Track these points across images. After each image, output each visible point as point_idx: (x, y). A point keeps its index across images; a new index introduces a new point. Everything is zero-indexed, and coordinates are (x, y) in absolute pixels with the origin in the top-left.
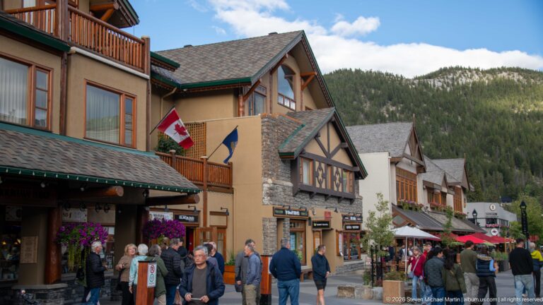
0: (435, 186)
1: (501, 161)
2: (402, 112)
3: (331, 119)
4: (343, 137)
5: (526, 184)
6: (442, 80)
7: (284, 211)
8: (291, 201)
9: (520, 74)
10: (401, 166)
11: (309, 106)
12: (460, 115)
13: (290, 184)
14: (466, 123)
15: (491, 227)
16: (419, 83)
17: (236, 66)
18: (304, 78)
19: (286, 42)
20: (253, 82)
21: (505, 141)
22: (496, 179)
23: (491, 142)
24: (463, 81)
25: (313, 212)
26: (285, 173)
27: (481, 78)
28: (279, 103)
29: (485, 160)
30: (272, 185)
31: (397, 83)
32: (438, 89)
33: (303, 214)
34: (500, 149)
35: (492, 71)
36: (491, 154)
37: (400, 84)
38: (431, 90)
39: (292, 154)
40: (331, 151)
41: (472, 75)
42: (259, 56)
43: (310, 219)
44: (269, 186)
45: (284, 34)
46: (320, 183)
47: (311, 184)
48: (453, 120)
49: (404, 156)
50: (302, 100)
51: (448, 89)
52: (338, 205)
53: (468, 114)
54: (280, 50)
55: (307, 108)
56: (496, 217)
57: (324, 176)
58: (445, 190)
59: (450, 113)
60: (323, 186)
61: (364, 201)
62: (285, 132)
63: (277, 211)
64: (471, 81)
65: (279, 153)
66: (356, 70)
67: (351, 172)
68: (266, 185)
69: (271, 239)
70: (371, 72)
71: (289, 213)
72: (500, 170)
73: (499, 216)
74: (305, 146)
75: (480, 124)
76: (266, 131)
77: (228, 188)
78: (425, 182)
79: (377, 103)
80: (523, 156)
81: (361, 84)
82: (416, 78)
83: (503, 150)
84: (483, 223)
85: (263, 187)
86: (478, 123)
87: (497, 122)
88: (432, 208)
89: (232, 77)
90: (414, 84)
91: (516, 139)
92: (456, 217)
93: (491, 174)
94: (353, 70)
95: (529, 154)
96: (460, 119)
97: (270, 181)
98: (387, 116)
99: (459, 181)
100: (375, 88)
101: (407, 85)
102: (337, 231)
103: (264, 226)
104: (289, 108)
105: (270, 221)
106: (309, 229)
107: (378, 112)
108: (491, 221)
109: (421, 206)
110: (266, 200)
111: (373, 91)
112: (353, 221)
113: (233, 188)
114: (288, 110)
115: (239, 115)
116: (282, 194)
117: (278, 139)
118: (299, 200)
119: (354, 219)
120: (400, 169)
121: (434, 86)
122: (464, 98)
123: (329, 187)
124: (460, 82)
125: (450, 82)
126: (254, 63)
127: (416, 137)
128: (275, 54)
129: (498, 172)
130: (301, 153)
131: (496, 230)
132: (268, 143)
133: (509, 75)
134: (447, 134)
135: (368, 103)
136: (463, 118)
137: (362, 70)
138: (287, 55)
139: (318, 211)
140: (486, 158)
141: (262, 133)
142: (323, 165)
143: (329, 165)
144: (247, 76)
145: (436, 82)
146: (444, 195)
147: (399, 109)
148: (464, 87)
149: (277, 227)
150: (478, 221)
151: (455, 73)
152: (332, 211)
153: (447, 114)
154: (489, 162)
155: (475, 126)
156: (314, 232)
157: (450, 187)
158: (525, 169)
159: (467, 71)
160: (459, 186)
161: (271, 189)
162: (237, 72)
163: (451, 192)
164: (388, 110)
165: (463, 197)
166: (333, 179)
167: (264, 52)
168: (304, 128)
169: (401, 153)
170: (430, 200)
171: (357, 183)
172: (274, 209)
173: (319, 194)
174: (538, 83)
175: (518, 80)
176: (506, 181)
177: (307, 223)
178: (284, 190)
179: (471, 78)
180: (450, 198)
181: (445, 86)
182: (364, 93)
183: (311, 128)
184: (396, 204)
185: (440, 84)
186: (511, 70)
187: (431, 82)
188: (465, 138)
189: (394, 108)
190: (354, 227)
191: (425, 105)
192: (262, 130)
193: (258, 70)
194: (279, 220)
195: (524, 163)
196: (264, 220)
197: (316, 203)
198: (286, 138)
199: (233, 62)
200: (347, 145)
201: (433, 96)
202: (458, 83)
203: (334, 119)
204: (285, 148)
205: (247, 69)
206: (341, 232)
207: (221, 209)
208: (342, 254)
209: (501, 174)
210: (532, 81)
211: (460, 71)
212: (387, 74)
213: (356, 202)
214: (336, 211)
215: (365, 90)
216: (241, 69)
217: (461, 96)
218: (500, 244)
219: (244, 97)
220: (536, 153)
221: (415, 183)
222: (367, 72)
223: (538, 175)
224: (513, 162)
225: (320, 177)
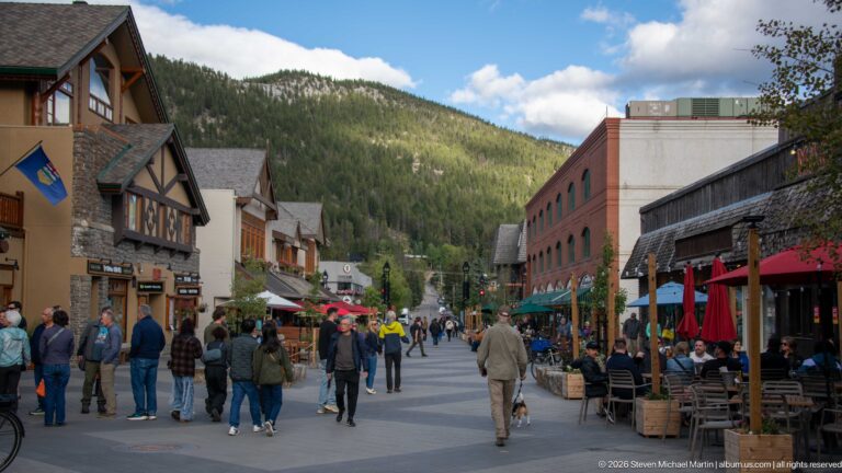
0: (287, 239)
1: (351, 207)
2: (224, 127)
3: (169, 139)
4: (181, 165)
5: (380, 238)
6: (282, 87)
7: (102, 266)
8: (112, 253)
9: (380, 92)
10: (250, 210)
11: (132, 118)
12: (303, 139)
13: (111, 229)
14: (311, 151)
15: (344, 294)
16: (251, 88)
17: (27, 46)
18: (126, 75)
19: (105, 20)
20: (60, 75)
21: (359, 180)
22: (345, 230)
23: (342, 179)
24: (309, 92)
25: (139, 270)
26: (105, 213)
27: (333, 91)
28: (90, 110)
29: (333, 204)
30: (87, 229)
31: (219, 84)
32: (276, 100)
33: (126, 271)
34: (352, 191)
35: (348, 84)
36: (340, 196)
37: (224, 85)
38: (268, 100)
39: (119, 186)
40: (166, 184)
41: (322, 86)
42: (65, 37)
43: (134, 278)
44: (82, 230)
45: (100, 8)
46: (150, 229)
47: (138, 231)
48: (294, 145)
49: (254, 196)
50: (121, 107)
51: (290, 101)
52: (170, 261)
53: (314, 139)
54: (98, 31)
55: (128, 119)
56: (350, 280)
57: (156, 220)
58: (297, 244)
59: (290, 134)
60: (154, 234)
61: (201, 256)
62: (107, 154)
63: (93, 267)
64: (320, 94)
65: (98, 184)
66: (158, 57)
67: (188, 214)
68: (78, 229)
69: (83, 305)
70: (181, 62)
71: (109, 269)
72: (351, 219)
73: (354, 280)
74: (135, 176)
75: (330, 155)
76: (80, 150)
77: (17, 230)
78: (274, 233)
79: (188, 109)
80: (379, 201)
81: (166, 79)
82: (246, 80)
83: (355, 191)
84: (334, 289)
85: (72, 231)
86: (326, 153)
87: (350, 154)
88: (281, 268)
89: (23, 63)
90: (243, 88)
91: (371, 178)
92: (307, 280)
93: (339, 223)
94: (154, 56)
95: (386, 199)
96: (303, 144)
97: (84, 223)
98: (203, 130)
99: (315, 232)
100: (186, 88)
101: (233, 89)
102: (167, 296)
103: (73, 286)
104: (104, 117)
105: (82, 281)
106: (132, 292)
107: (189, 124)
108: (344, 286)
109: (270, 264)
110: (78, 250)
111: (183, 92)
112: (187, 283)
113: (23, 230)
114: (102, 120)
115: (33, 123)
116: (101, 242)
117: (97, 164)
118: (121, 251)
119: (189, 280)
120: (246, 213)
121: (271, 94)
122: (309, 116)
123: (161, 235)
124: (306, 93)
125: (293, 92)
126: (57, 46)
127: (268, 172)
128: (91, 37)
129: (347, 222)
130: (129, 186)
131: (348, 297)
132: (84, 168)
133: (368, 91)
134: (285, 163)
135: (175, 108)
136: (308, 143)
137: (169, 58)
138: (107, 41)
139: (146, 267)
140: (333, 200)
141: (75, 154)
142: (154, 204)
143: (161, 204)
144: (50, 65)
145: (273, 89)
146: (295, 250)
147: (221, 122)
148: (311, 101)
149: (92, 288)
150: (329, 285)
151: (299, 80)
152: (163, 268)
153: (286, 135)
154: (337, 206)
155: (323, 156)
156: (139, 296)
157: (304, 240)
158: (380, 217)
159: (316, 80)
160: (313, 240)
161: (85, 234)
162: (30, 56)
163: (304, 247)
164: (204, 122)
165: (316, 254)
166: (166, 224)
167: (72, 33)
168: (131, 150)
169: (250, 193)
170: (279, 258)
171: (194, 231)
172: (89, 264)
173: (148, 245)
174: (402, 107)
175: (378, 100)
176: (357, 233)
177: (130, 284)
178: (103, 238)
179: (319, 89)
180: (302, 254)
181: (286, 96)
182: (169, 93)
183: (143, 151)
184: (239, 261)
185: (279, 93)
186: (370, 85)
187: (267, 88)
188: (308, 171)
189: (213, 120)
190: (190, 291)
191: (257, 120)
192: (74, 148)
193: (66, 59)
194: (95, 279)
195: (380, 211)
196: (73, 278)
197: (143, 256)
198: (108, 162)
199: (21, 38)
200: (186, 178)
201: (269, 108)
202: (303, 95)
203: (171, 140)
204: (107, 177)
205: (48, 55)
206: (172, 298)
207: (6, 259)
208: (172, 328)
209: (351, 224)
210: (395, 103)
211: (307, 78)
212: (205, 69)
213: (191, 257)
214: (169, 269)
215: (170, 88)
216: (38, 53)
217: (306, 112)
218: (362, 316)
219: (41, 96)
220: (394, 198)
221: (264, 233)
222: (175, 62)
223: (394, 227)
224: (367, 210)
225: (150, 221)
